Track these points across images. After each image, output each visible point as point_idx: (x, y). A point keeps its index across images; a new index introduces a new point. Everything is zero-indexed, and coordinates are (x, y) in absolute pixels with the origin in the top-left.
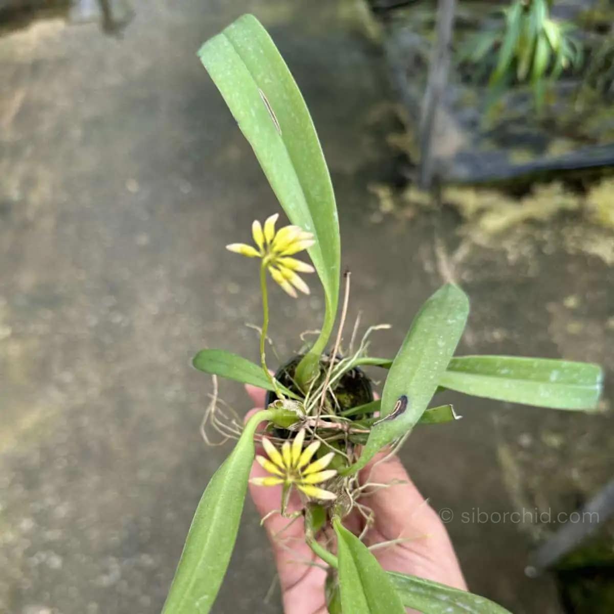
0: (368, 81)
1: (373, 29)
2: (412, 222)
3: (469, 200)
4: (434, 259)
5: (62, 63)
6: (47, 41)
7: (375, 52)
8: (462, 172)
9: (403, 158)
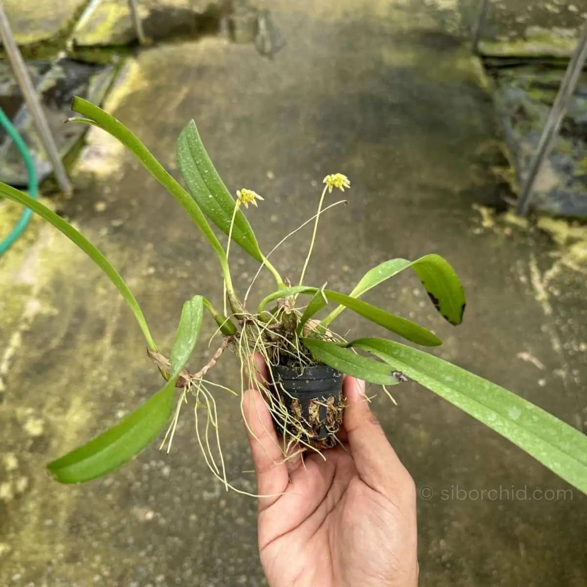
0: (477, 121)
1: (485, 81)
2: (510, 238)
3: (561, 230)
4: (528, 274)
5: (222, 71)
6: (212, 52)
7: (486, 99)
8: (556, 207)
9: (505, 187)
